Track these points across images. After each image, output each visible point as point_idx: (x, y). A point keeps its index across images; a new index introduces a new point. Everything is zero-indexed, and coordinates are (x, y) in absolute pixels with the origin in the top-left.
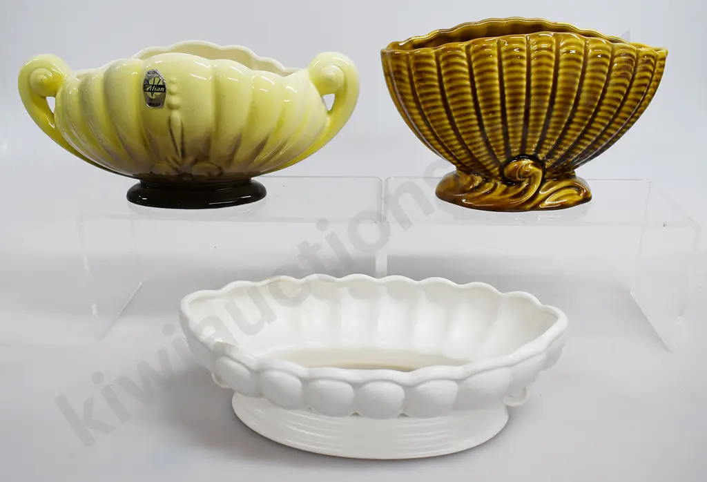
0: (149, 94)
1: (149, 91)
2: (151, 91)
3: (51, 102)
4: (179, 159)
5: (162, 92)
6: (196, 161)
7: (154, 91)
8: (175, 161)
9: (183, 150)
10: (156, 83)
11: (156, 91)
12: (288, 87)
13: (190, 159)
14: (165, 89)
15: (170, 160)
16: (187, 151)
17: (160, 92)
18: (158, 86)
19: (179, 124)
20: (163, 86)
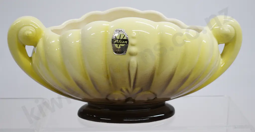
0: (116, 45)
1: (116, 43)
2: (118, 43)
3: (29, 49)
4: (130, 89)
5: (125, 44)
6: (141, 90)
7: (120, 44)
8: (127, 90)
9: (135, 82)
10: (121, 38)
11: (121, 44)
12: (203, 41)
13: (137, 89)
14: (128, 42)
15: (124, 90)
16: (137, 84)
17: (124, 44)
18: (123, 40)
19: (135, 66)
20: (127, 40)
